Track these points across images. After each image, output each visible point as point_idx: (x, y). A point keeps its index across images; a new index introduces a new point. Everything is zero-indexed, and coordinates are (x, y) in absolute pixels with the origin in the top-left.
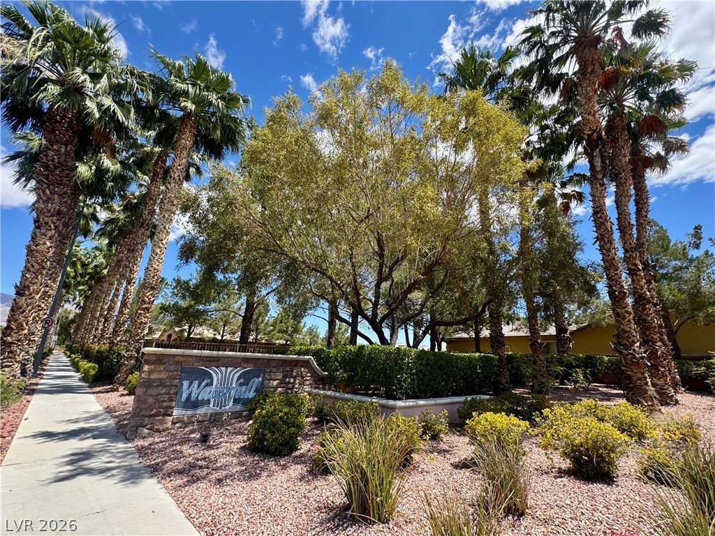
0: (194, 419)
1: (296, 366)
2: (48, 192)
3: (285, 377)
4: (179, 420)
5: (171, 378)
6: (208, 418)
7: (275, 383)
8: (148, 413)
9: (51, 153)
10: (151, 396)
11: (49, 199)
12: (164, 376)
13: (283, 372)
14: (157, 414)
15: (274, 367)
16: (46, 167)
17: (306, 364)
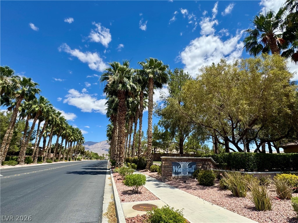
0: (178, 178)
1: (206, 161)
2: (122, 113)
3: (203, 165)
4: (174, 178)
5: (170, 165)
6: (182, 177)
7: (200, 167)
8: (166, 175)
9: (121, 102)
10: (166, 170)
11: (122, 115)
12: (168, 165)
13: (202, 163)
14: (169, 176)
15: (199, 161)
16: (120, 106)
17: (210, 160)
